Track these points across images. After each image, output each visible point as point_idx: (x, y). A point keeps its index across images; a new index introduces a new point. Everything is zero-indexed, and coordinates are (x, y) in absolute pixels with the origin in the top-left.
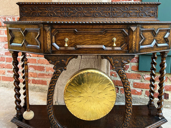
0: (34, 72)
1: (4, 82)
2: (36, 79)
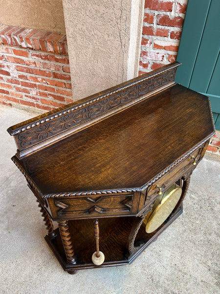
1: (24, 106)
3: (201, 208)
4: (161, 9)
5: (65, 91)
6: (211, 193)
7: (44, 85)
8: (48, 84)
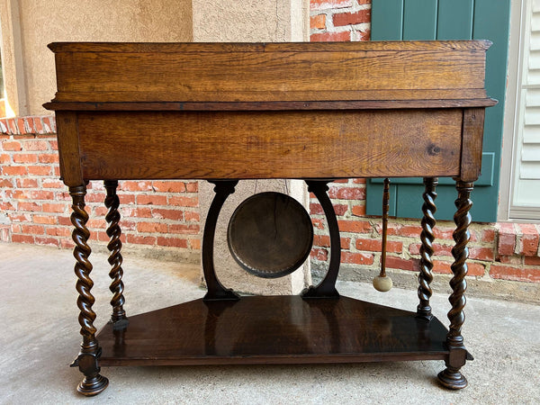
0: (163, 221)
2: (166, 236)
5: (185, 198)
7: (148, 193)
8: (155, 191)
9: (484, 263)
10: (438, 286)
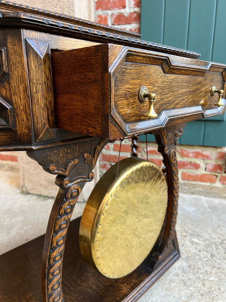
3: (212, 256)
4: (114, 7)
6: (223, 235)
9: (216, 174)
10: (185, 189)
